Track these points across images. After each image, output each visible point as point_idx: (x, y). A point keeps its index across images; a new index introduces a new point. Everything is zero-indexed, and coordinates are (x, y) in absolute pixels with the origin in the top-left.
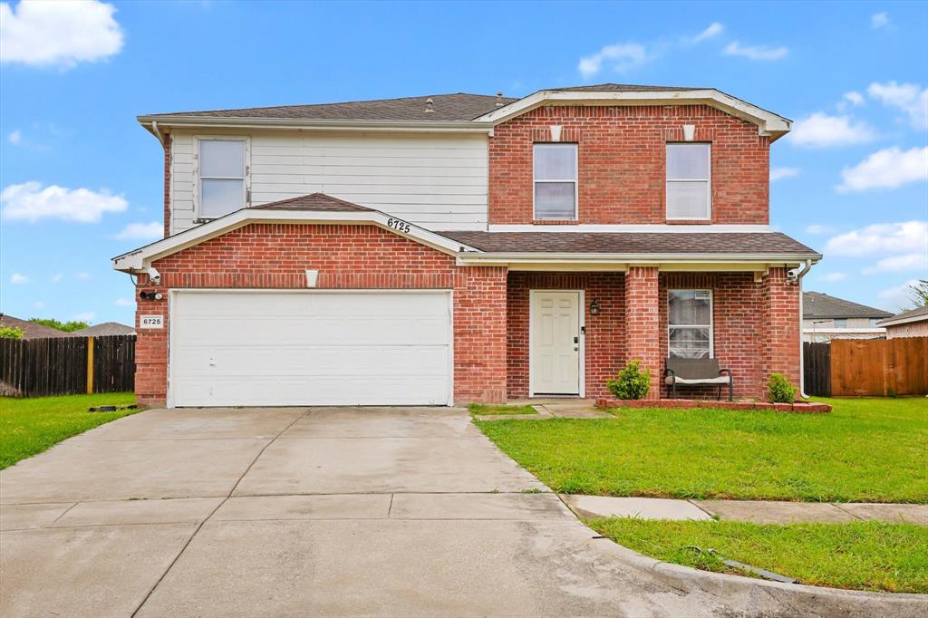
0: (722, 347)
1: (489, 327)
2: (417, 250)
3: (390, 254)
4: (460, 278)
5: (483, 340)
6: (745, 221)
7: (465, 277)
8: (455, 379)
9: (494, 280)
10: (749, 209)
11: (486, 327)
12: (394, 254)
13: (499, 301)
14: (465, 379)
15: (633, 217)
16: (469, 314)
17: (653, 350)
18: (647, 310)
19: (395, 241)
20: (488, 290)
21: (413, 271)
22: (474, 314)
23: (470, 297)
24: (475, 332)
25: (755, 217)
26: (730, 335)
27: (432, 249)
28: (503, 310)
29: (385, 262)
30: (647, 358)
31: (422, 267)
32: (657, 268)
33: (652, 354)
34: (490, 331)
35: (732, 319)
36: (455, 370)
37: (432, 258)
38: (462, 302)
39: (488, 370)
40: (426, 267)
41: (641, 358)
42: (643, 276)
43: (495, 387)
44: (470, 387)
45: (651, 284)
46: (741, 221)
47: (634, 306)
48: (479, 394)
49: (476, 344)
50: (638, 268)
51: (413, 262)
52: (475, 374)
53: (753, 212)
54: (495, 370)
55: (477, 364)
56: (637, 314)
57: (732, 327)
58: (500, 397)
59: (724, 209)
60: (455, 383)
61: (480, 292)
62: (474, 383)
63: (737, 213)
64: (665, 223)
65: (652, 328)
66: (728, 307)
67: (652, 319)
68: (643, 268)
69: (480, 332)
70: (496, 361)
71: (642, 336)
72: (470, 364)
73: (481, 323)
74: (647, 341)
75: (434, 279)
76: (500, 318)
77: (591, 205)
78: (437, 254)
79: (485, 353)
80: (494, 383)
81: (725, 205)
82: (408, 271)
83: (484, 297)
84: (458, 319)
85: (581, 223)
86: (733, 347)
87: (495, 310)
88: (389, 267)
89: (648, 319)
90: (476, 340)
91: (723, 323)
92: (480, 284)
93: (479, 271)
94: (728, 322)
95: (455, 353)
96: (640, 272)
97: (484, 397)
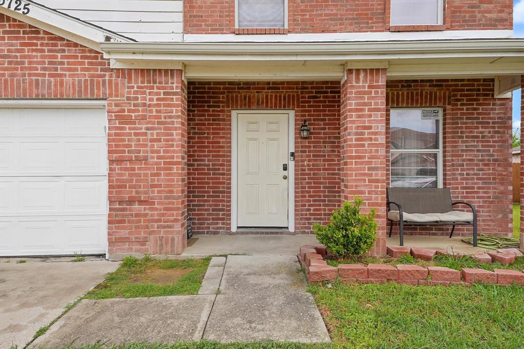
0: (454, 174)
1: (158, 152)
2: (56, 45)
3: (18, 51)
4: (117, 84)
5: (149, 169)
6: (484, 25)
7: (123, 84)
8: (110, 222)
9: (163, 88)
10: (489, 12)
11: (152, 152)
12: (23, 51)
13: (170, 117)
14: (122, 221)
16: (130, 134)
17: (377, 181)
18: (370, 128)
19: (24, 32)
20: (155, 102)
21: (51, 75)
22: (136, 134)
23: (129, 111)
24: (138, 159)
25: (496, 20)
26: (464, 160)
27: (76, 45)
28: (176, 129)
29: (10, 63)
30: (370, 193)
31: (62, 69)
32: (384, 70)
33: (377, 187)
34: (158, 158)
35: (467, 142)
36: (111, 209)
37: (76, 57)
38: (120, 118)
39: (156, 209)
40: (69, 70)
41: (362, 192)
42: (365, 81)
43: (167, 232)
44: (130, 233)
45: (377, 93)
46: (480, 25)
47: (353, 122)
48: (143, 242)
49: (139, 175)
50: (358, 71)
51: (50, 63)
52: (137, 215)
53: (494, 15)
54: (166, 209)
55: (141, 202)
56: (356, 134)
57: (466, 151)
58: (172, 246)
59: (460, 12)
60: (109, 228)
61: (144, 105)
62: (137, 227)
63: (475, 16)
64: (389, 30)
65: (377, 151)
66: (462, 128)
67: (376, 139)
68: (365, 70)
69: (146, 159)
70: (166, 198)
71: (362, 163)
72: (131, 201)
73: (146, 146)
74: (369, 169)
75: (80, 87)
76: (173, 140)
77: (302, 11)
78: (83, 51)
79: (153, 186)
80: (164, 227)
81: (460, 7)
82: (44, 75)
83: (151, 111)
84: (114, 140)
86: (467, 174)
87: (165, 129)
88: (17, 69)
89: (371, 139)
90: (139, 169)
91: (455, 147)
92: (144, 93)
93: (143, 76)
94: (462, 146)
95: (110, 187)
96: (362, 76)
97: (150, 247)
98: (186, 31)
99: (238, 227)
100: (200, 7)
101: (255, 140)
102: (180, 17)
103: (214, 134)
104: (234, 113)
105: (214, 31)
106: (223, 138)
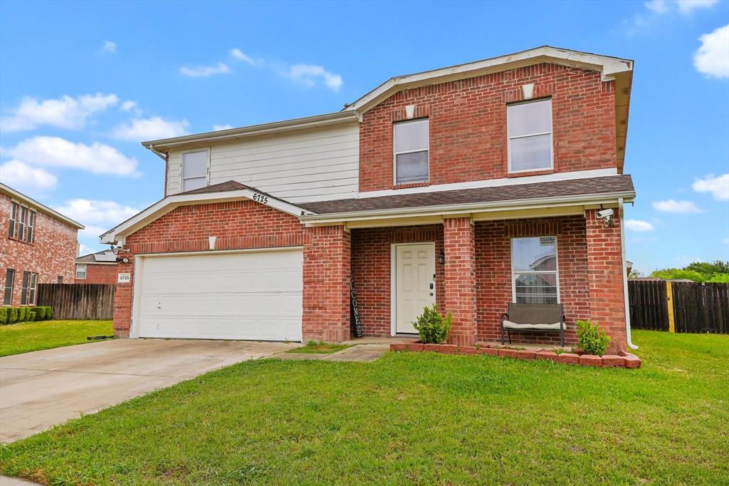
0: (567, 292)
1: (329, 276)
2: (279, 216)
3: (262, 221)
4: (308, 237)
5: (324, 287)
6: (589, 167)
7: (312, 236)
8: (303, 320)
9: (333, 237)
10: (594, 155)
11: (326, 276)
12: (264, 221)
13: (337, 255)
14: (310, 320)
15: (477, 175)
16: (314, 266)
17: (465, 295)
18: (460, 258)
19: (266, 211)
20: (328, 246)
21: (277, 233)
22: (318, 266)
23: (315, 252)
24: (318, 281)
25: (599, 161)
26: (575, 280)
27: (289, 215)
28: (339, 262)
29: (258, 228)
30: (460, 303)
31: (282, 230)
32: (469, 219)
33: (465, 299)
34: (329, 280)
35: (577, 264)
36: (304, 312)
37: (289, 222)
38: (310, 256)
39: (328, 313)
40: (286, 230)
41: (455, 303)
42: (455, 226)
43: (333, 327)
44: (313, 327)
45: (463, 233)
46: (585, 167)
47: (448, 254)
48: (321, 333)
49: (319, 291)
50: (450, 220)
51: (277, 226)
52: (317, 316)
53: (598, 158)
54: (334, 313)
55: (320, 308)
56: (451, 262)
57: (578, 272)
58: (337, 337)
59: (566, 157)
60: (303, 324)
61: (322, 248)
62: (317, 324)
63: (580, 160)
64: (506, 177)
65: (465, 274)
66: (572, 252)
67: (464, 266)
68: (455, 219)
69: (322, 281)
70: (334, 305)
71: (455, 282)
72: (314, 307)
73: (323, 273)
74: (460, 286)
75: (290, 239)
76: (337, 269)
77: (440, 168)
78: (293, 219)
79: (326, 298)
80: (332, 324)
81: (566, 154)
82: (273, 234)
83: (326, 251)
84: (306, 270)
85: (430, 184)
86: (579, 292)
87: (334, 262)
88: (261, 231)
89: (460, 266)
90: (319, 287)
91: (567, 268)
92: (322, 240)
93: (322, 231)
94: (573, 268)
95: (304, 298)
96: (453, 223)
97: (324, 336)
98: (360, 191)
99: (397, 333)
100: (370, 173)
101: (409, 265)
102: (357, 180)
103: (377, 261)
104: (393, 246)
105: (379, 188)
106: (383, 264)
